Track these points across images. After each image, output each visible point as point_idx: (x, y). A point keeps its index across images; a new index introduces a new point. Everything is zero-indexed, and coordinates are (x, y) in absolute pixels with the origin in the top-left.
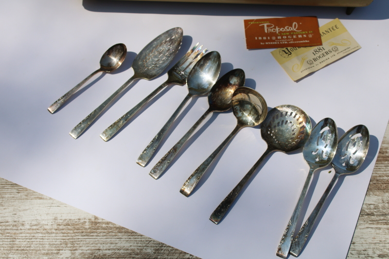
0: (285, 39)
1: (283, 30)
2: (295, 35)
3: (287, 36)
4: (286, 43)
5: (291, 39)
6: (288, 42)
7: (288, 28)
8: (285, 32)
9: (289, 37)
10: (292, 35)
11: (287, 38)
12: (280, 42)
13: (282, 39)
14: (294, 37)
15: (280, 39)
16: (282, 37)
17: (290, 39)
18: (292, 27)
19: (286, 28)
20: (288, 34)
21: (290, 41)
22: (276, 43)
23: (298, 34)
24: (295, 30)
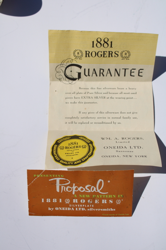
0: (82, 204)
1: (82, 189)
2: (98, 199)
3: (86, 199)
4: (83, 209)
5: (92, 204)
6: (86, 208)
7: (89, 188)
8: (84, 193)
9: (89, 201)
10: (94, 199)
11: (86, 203)
12: (75, 208)
13: (79, 203)
14: (96, 202)
15: (75, 203)
16: (79, 201)
17: (89, 204)
18: (96, 187)
19: (86, 187)
20: (88, 196)
21: (89, 208)
22: (69, 209)
23: (103, 198)
24: (99, 191)
